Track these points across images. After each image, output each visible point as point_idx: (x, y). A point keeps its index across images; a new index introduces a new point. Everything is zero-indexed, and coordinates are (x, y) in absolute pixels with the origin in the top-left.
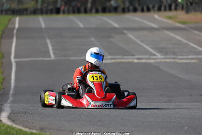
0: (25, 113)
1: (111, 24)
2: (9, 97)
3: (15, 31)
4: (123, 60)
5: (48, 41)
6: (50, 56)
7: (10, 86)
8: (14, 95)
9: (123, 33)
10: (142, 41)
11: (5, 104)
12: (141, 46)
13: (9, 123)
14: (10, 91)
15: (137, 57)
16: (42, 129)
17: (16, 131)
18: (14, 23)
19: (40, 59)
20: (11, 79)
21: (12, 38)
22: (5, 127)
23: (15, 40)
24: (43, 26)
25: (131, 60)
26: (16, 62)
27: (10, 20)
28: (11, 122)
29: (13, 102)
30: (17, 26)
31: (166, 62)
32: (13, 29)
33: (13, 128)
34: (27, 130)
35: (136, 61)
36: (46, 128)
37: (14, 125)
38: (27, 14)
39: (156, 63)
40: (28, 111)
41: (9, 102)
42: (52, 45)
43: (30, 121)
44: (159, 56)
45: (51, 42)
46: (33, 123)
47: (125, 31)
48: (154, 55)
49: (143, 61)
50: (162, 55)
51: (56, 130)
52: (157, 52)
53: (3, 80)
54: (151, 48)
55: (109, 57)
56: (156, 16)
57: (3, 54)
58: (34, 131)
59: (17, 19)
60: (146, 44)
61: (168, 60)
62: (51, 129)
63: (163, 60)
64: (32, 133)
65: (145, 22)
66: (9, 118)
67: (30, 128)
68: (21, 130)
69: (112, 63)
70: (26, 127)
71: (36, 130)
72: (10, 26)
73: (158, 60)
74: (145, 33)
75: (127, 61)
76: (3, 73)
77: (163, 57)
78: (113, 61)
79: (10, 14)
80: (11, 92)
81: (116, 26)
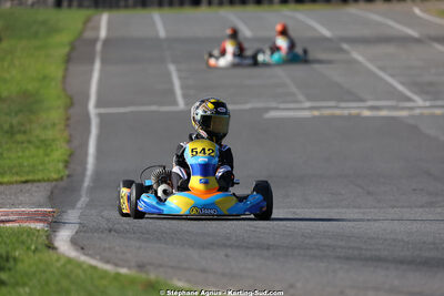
0: (110, 231)
1: (315, 30)
2: (81, 196)
3: (99, 46)
4: (338, 112)
5: (172, 68)
6: (175, 103)
7: (85, 169)
8: (92, 190)
9: (341, 50)
10: (382, 68)
11: (69, 211)
12: (381, 79)
13: (72, 253)
14: (82, 181)
15: (370, 103)
16: (141, 267)
17: (84, 271)
18: (97, 28)
19: (154, 108)
20: (86, 154)
21: (92, 62)
22: (62, 262)
23: (97, 65)
24: (162, 33)
25: (354, 112)
26: (100, 116)
27: (87, 21)
28: (77, 250)
29: (89, 205)
30: (103, 33)
31: (433, 116)
32: (95, 41)
33: (80, 265)
34: (108, 267)
35: (367, 113)
36: (150, 264)
37: (83, 258)
38: (127, 7)
39: (413, 117)
40: (116, 226)
41: (79, 205)
42: (180, 78)
43: (117, 248)
44: (419, 101)
45: (179, 70)
46: (124, 253)
47: (345, 46)
48: (409, 99)
49: (384, 113)
50: (425, 100)
51: (172, 267)
52: (416, 93)
53: (71, 155)
54: (403, 84)
55: (308, 104)
56: (417, 11)
57: (71, 98)
58: (124, 271)
59: (104, 18)
60: (392, 76)
61: (438, 112)
62: (161, 266)
63: (426, 112)
64: (118, 274)
65: (391, 23)
66: (74, 242)
67: (116, 265)
68: (95, 268)
69: (314, 118)
70: (108, 262)
71: (129, 268)
72: (88, 34)
73: (417, 112)
74: (390, 49)
75: (346, 112)
76: (69, 141)
77: (428, 104)
78: (316, 113)
79: (88, 7)
80: (87, 183)
81: (326, 33)
